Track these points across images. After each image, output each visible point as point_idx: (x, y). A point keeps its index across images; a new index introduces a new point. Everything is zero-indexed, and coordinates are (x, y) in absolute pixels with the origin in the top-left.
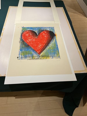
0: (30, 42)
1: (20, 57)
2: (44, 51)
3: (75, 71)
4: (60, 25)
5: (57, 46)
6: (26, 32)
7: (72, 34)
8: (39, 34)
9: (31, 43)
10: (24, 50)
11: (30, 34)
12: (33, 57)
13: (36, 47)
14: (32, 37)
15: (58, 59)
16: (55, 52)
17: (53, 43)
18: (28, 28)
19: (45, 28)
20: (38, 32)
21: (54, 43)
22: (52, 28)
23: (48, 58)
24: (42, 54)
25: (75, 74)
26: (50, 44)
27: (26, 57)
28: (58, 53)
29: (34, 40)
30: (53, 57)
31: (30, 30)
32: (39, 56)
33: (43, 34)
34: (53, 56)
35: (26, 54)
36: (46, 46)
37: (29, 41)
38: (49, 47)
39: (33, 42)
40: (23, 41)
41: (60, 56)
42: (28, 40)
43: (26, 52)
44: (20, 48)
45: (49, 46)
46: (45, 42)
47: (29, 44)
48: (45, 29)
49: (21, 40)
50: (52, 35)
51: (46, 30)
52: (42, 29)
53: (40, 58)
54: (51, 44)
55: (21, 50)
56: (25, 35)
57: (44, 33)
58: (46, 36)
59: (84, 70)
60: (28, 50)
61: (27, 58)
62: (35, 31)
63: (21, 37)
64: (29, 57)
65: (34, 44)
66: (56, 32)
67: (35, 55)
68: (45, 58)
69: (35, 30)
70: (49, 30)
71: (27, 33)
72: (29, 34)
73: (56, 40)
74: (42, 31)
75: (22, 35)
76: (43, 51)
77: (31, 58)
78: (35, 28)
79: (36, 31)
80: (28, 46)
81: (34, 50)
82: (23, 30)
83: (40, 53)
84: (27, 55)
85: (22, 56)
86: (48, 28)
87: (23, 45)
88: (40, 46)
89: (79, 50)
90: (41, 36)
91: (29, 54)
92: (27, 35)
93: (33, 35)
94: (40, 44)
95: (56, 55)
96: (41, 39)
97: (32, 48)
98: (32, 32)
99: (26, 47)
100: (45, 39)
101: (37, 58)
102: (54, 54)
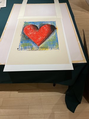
0: (30, 35)
1: (20, 48)
4: (61, 19)
5: (57, 38)
6: (28, 27)
8: (40, 28)
10: (24, 42)
11: (32, 28)
12: (32, 48)
13: (36, 39)
14: (33, 31)
15: (57, 50)
16: (54, 44)
18: (30, 22)
19: (46, 22)
20: (39, 26)
21: (54, 36)
22: (53, 22)
23: (46, 49)
24: (41, 46)
25: (73, 64)
27: (25, 48)
28: (57, 45)
29: (35, 33)
30: (51, 49)
31: (32, 24)
32: (39, 48)
36: (46, 39)
38: (48, 39)
39: (33, 35)
40: (24, 35)
41: (59, 47)
43: (26, 44)
44: (21, 40)
45: (49, 38)
46: (45, 35)
47: (30, 37)
49: (23, 33)
50: (53, 28)
51: (47, 25)
52: (44, 23)
54: (52, 37)
55: (21, 42)
56: (26, 29)
57: (45, 26)
58: (46, 29)
60: (28, 42)
62: (36, 25)
63: (23, 30)
64: (29, 48)
65: (34, 37)
66: (57, 26)
67: (34, 46)
68: (44, 49)
70: (50, 24)
72: (30, 28)
73: (56, 33)
75: (23, 29)
76: (43, 43)
78: (36, 22)
79: (38, 26)
80: (29, 38)
81: (34, 42)
82: (25, 25)
83: (39, 45)
84: (27, 47)
85: (22, 47)
86: (49, 22)
87: (24, 38)
88: (40, 39)
89: (79, 42)
90: (42, 29)
91: (28, 46)
92: (28, 29)
93: (34, 29)
94: (40, 37)
95: (55, 46)
96: (41, 32)
97: (32, 40)
98: (33, 26)
99: (26, 39)
100: (46, 32)
101: (36, 49)
102: (53, 46)
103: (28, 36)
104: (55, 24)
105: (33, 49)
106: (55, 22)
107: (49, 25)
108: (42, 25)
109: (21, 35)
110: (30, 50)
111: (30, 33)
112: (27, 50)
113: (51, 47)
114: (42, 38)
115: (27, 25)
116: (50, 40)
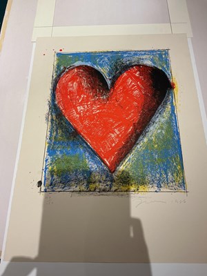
0: (80, 117)
1: (48, 182)
2: (130, 156)
5: (178, 134)
6: (70, 76)
8: (113, 84)
9: (86, 122)
10: (61, 152)
11: (84, 84)
12: (89, 182)
14: (88, 97)
15: (179, 195)
16: (168, 162)
17: (163, 120)
18: (77, 56)
19: (136, 53)
20: (110, 73)
21: (167, 122)
22: (161, 55)
23: (141, 188)
24: (121, 170)
26: (151, 128)
27: (65, 182)
28: (179, 167)
29: (96, 110)
30: (159, 186)
31: (84, 63)
33: (130, 81)
34: (159, 180)
35: (69, 168)
36: (137, 137)
37: (79, 114)
38: (146, 140)
39: (91, 118)
40: (59, 115)
41: (187, 180)
42: (76, 110)
44: (49, 143)
45: (149, 134)
46: (133, 116)
47: (79, 129)
48: (134, 60)
49: (54, 108)
51: (138, 66)
52: (126, 60)
53: (114, 188)
56: (65, 87)
57: (132, 76)
60: (74, 151)
61: (70, 186)
62: (99, 68)
63: (53, 95)
64: (78, 181)
65: (95, 125)
67: (98, 174)
68: (132, 189)
69: (101, 65)
70: (149, 63)
71: (73, 79)
72: (80, 84)
73: (173, 108)
74: (126, 68)
75: (54, 89)
76: (125, 156)
77: (83, 188)
79: (105, 71)
80: (76, 133)
81: (94, 153)
82: (58, 66)
83: (114, 167)
84: (72, 175)
85: (55, 177)
86: (146, 52)
87: (60, 131)
88: (116, 135)
90: (119, 89)
91: (76, 168)
92: (71, 89)
93: (93, 88)
94: (116, 127)
95: (172, 174)
96: (119, 105)
97: (87, 144)
98: (89, 74)
99: (68, 138)
100: (135, 103)
101: (103, 187)
102: (163, 172)
103: (73, 120)
104: (167, 62)
105: (92, 186)
106: (166, 52)
107: (143, 69)
108: (122, 64)
109: (47, 119)
110: (83, 191)
111: (78, 108)
112: (73, 188)
113: (158, 175)
114: (121, 133)
115: (65, 68)
116: (150, 141)
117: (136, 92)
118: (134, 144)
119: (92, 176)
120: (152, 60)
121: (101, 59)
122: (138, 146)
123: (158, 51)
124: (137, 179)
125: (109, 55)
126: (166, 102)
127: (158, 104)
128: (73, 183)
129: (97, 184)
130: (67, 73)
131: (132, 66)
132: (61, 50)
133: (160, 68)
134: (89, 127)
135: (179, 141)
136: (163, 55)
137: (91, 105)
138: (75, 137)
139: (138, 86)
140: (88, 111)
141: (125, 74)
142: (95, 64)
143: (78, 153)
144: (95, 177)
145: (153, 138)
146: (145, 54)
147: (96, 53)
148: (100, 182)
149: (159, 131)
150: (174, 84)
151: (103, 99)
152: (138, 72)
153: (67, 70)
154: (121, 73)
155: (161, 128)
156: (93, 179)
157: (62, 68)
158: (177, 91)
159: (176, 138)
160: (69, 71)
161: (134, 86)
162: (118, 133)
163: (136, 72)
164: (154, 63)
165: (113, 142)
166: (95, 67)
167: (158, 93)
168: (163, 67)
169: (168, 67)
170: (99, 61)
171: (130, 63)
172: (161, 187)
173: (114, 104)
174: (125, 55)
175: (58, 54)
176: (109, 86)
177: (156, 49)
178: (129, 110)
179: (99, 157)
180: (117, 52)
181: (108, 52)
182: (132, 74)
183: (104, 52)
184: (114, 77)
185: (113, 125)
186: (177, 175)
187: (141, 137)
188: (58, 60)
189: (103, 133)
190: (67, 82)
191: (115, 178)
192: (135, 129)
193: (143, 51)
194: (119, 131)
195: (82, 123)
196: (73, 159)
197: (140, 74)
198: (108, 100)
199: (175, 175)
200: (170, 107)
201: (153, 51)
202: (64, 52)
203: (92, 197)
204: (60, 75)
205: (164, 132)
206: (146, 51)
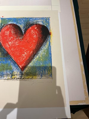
0: (10, 47)
2: (31, 64)
3: (70, 102)
4: (59, 13)
5: (51, 54)
6: (6, 28)
7: (76, 31)
8: (25, 32)
9: (12, 49)
11: (12, 32)
12: (12, 75)
14: (14, 38)
17: (45, 48)
18: (10, 19)
19: (36, 19)
20: (24, 27)
21: (47, 49)
22: (46, 20)
23: (34, 77)
24: (26, 70)
25: (70, 106)
26: (40, 52)
27: (2, 75)
28: (50, 68)
29: (17, 44)
30: (41, 76)
31: (13, 23)
33: (32, 31)
34: (42, 74)
35: (3, 69)
37: (9, 45)
38: (37, 57)
39: (15, 47)
42: (8, 44)
43: (3, 67)
45: (39, 54)
46: (33, 47)
48: (35, 22)
51: (36, 24)
52: (31, 22)
53: (22, 78)
56: (4, 33)
57: (33, 29)
59: (84, 99)
60: (6, 62)
61: (4, 77)
64: (7, 75)
65: (16, 50)
68: (30, 77)
69: (20, 24)
71: (7, 30)
72: (10, 32)
73: (50, 43)
74: (31, 25)
76: (28, 64)
77: (9, 78)
81: (15, 63)
82: (1, 24)
83: (23, 69)
84: (5, 72)
87: (0, 53)
89: (82, 63)
90: (28, 35)
91: (7, 69)
92: (6, 34)
93: (16, 34)
94: (25, 52)
95: (47, 71)
96: (27, 41)
97: (12, 59)
98: (15, 28)
99: (4, 56)
100: (34, 41)
101: (18, 77)
102: (44, 70)
103: (7, 48)
104: (49, 23)
105: (13, 77)
106: (49, 19)
107: (39, 26)
108: (29, 24)
110: (9, 79)
111: (9, 43)
112: (5, 78)
113: (41, 72)
114: (27, 54)
115: (4, 25)
116: (39, 57)
117: (35, 36)
118: (33, 58)
119: (14, 73)
120: (42, 22)
121: (21, 21)
122: (34, 60)
123: (45, 18)
124: (33, 73)
125: (24, 19)
126: (47, 41)
127: (44, 41)
128: (5, 76)
129: (16, 76)
130: (5, 27)
131: (34, 25)
132: (3, 17)
133: (46, 26)
134: (13, 51)
135: (51, 57)
136: (47, 20)
137: (15, 41)
138: (7, 56)
139: (36, 33)
140: (13, 44)
141: (31, 28)
142: (18, 23)
143: (8, 63)
144: (15, 73)
145: (41, 56)
146: (39, 19)
147: (18, 18)
148: (17, 75)
149: (43, 53)
150: (51, 33)
151: (20, 39)
152: (36, 27)
153: (5, 26)
154: (29, 27)
155: (45, 52)
156: (14, 74)
157: (3, 25)
158: (52, 36)
159: (50, 56)
160: (6, 26)
161: (34, 33)
162: (26, 54)
163: (35, 27)
164: (43, 23)
165: (24, 58)
166: (18, 24)
167: (44, 36)
168: (47, 25)
169: (49, 25)
170: (20, 22)
171: (33, 23)
172: (42, 76)
173: (25, 41)
174: (31, 20)
175: (1, 19)
176: (23, 33)
177: (45, 17)
178: (31, 44)
179: (17, 64)
180: (28, 18)
181: (23, 18)
182: (33, 28)
183: (22, 18)
184: (26, 29)
185: (24, 50)
186: (49, 71)
187: (36, 56)
188: (1, 21)
189: (20, 54)
190: (5, 31)
191: (23, 73)
192: (33, 52)
193: (39, 18)
194: (26, 53)
195: (11, 50)
196: (6, 65)
197: (37, 28)
198: (22, 39)
199: (48, 71)
200: (48, 43)
201: (43, 18)
202: (4, 17)
203: (13, 81)
204: (2, 28)
205: (45, 54)
206: (40, 18)
